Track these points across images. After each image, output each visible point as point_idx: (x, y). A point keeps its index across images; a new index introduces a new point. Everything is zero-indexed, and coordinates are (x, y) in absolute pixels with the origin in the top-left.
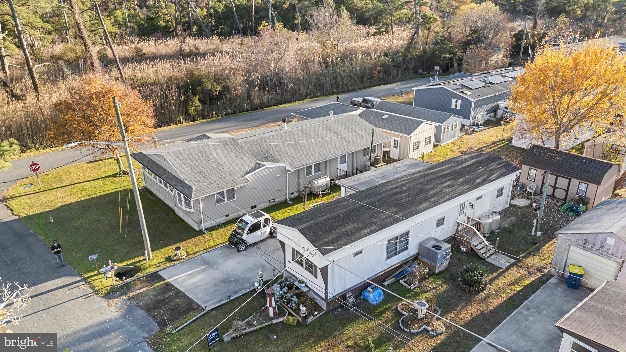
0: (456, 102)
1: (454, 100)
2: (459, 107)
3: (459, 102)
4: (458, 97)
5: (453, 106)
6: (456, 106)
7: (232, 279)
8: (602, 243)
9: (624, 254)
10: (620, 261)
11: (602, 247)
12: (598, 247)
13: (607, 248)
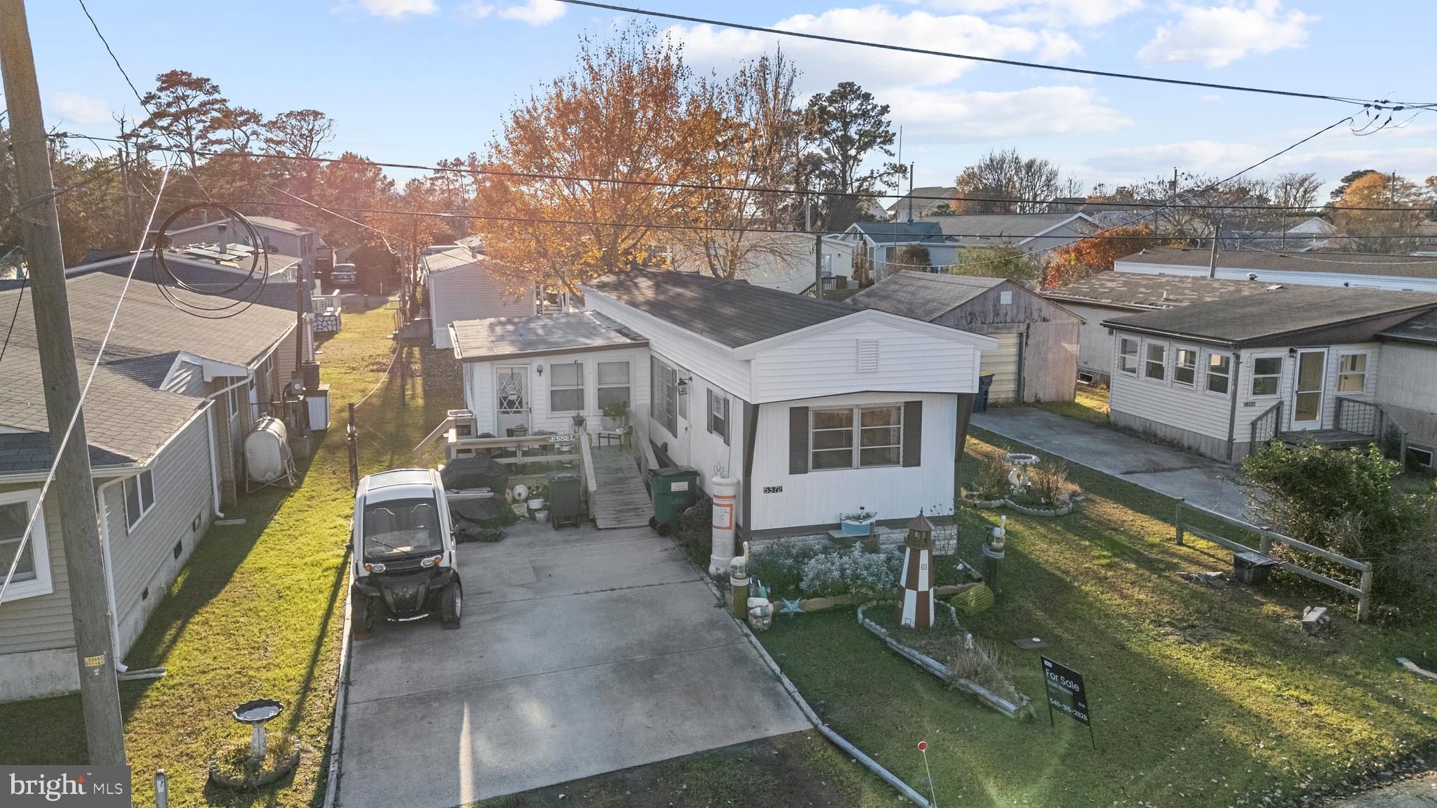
8: (995, 306)
9: (1028, 311)
10: (1023, 328)
11: (997, 314)
12: (990, 318)
13: (1002, 312)
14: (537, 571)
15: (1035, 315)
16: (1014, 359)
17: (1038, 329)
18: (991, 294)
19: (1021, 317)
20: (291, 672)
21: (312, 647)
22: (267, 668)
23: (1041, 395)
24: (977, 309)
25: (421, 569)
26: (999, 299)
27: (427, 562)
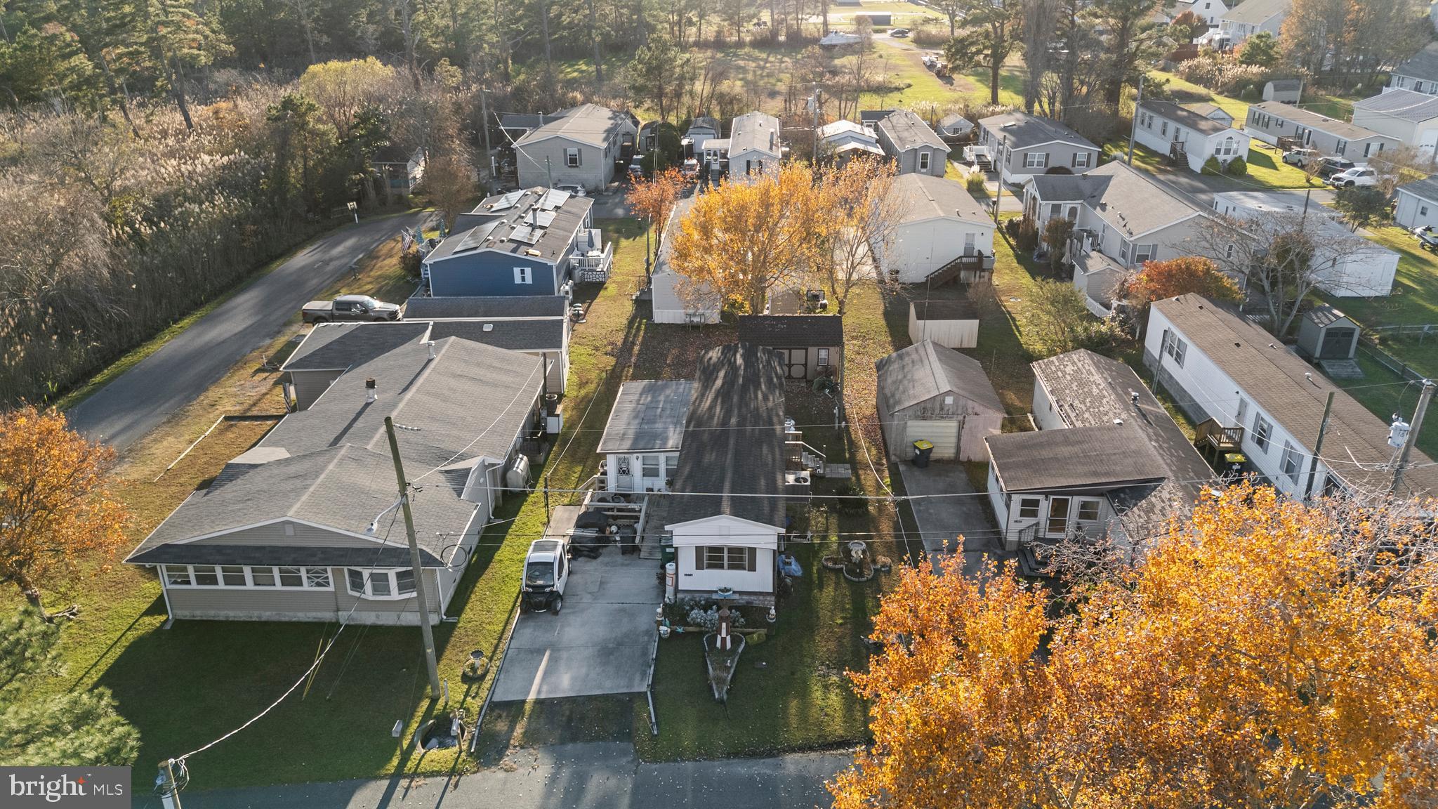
0: (523, 272)
1: (517, 271)
2: (529, 280)
3: (528, 271)
4: (523, 263)
5: (518, 280)
6: (523, 279)
7: (611, 646)
8: (941, 405)
9: (965, 408)
10: (961, 418)
11: (942, 409)
12: (937, 411)
13: (946, 408)
14: (602, 583)
15: (970, 411)
16: (956, 434)
17: (971, 421)
18: (938, 398)
19: (960, 412)
20: (496, 628)
21: (507, 615)
22: (489, 623)
23: (972, 458)
24: (929, 405)
25: (544, 593)
26: (944, 401)
27: (548, 590)
